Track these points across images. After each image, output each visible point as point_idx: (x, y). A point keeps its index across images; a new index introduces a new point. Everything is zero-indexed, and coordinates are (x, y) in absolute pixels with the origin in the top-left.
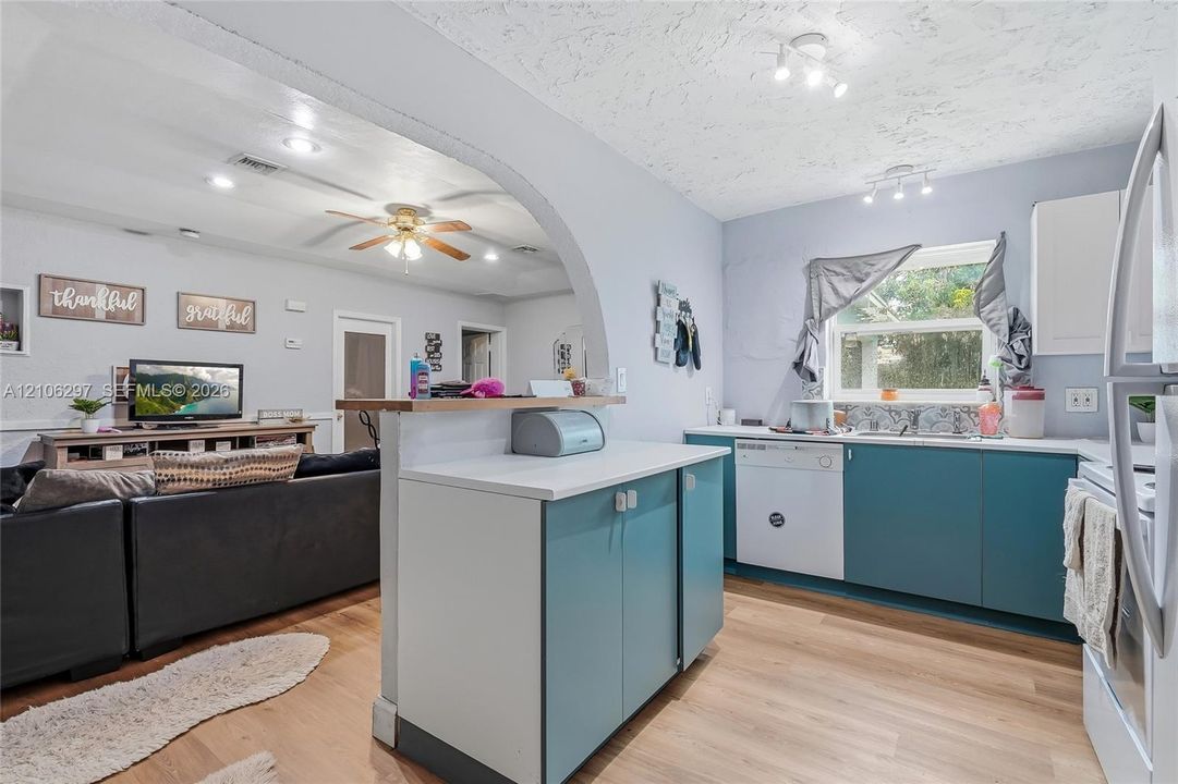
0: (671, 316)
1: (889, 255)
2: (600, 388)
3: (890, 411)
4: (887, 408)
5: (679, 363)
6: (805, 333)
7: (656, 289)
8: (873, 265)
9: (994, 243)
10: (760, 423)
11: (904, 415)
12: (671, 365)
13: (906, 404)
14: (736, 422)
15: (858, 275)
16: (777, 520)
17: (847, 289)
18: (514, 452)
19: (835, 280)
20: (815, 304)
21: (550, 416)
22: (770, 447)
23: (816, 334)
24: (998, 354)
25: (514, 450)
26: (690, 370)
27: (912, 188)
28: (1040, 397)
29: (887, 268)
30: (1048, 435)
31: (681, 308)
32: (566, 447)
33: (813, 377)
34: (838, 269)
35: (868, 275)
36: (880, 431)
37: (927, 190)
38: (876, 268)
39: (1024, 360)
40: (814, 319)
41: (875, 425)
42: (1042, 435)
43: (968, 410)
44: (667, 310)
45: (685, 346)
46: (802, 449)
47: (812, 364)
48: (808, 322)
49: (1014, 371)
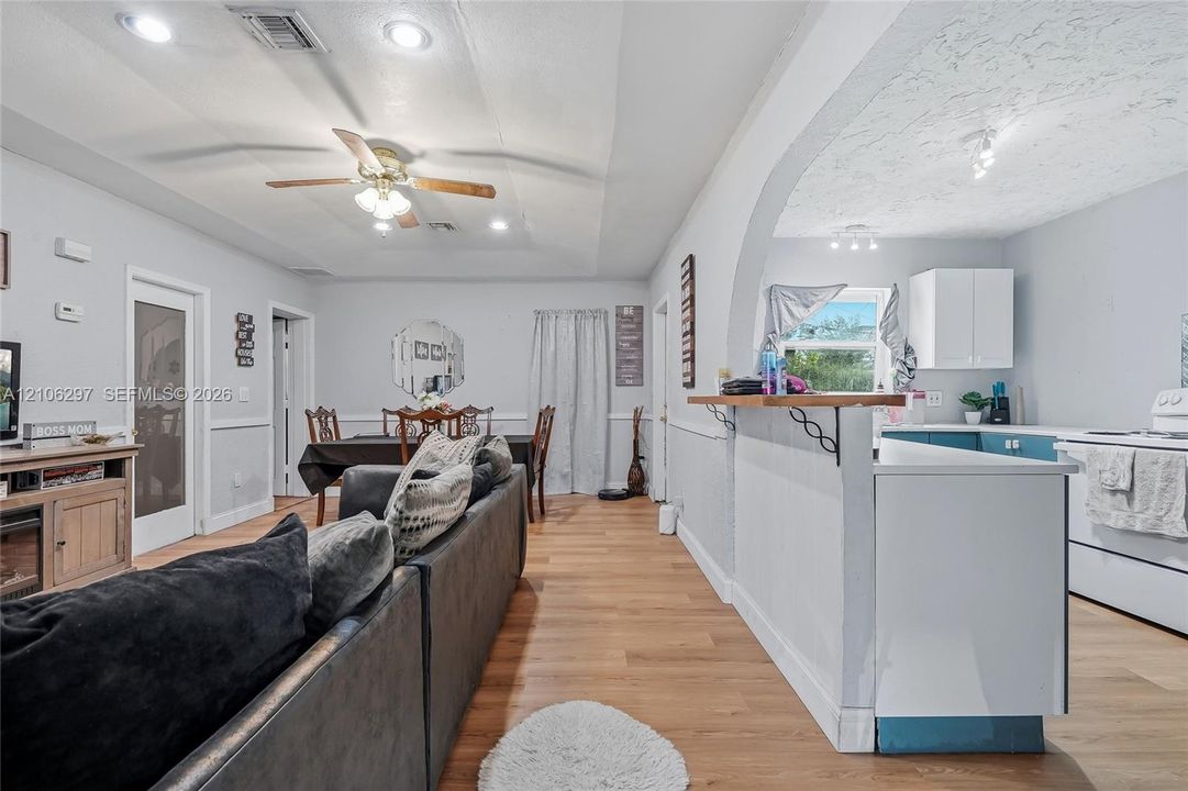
1: (828, 289)
6: (766, 344)
8: (818, 295)
9: (888, 292)
15: (806, 302)
19: (789, 303)
20: (776, 319)
23: (777, 346)
24: (895, 368)
28: (921, 397)
29: (827, 298)
30: (926, 423)
34: (792, 296)
35: (813, 303)
37: (874, 247)
38: (820, 297)
39: (913, 372)
40: (775, 333)
48: (770, 336)
49: (906, 380)
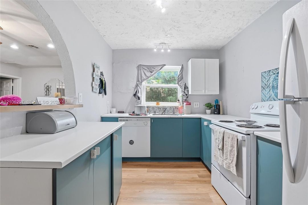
0: (98, 76)
1: (159, 66)
2: (72, 102)
3: (158, 108)
4: (158, 107)
5: (100, 93)
6: (137, 86)
7: (93, 66)
8: (154, 68)
9: (181, 67)
10: (123, 112)
11: (162, 109)
12: (97, 93)
13: (162, 106)
14: (116, 112)
15: (151, 71)
16: (131, 142)
17: (148, 74)
18: (27, 132)
19: (145, 71)
20: (140, 77)
21: (49, 113)
22: (130, 120)
23: (140, 86)
24: (182, 94)
25: (27, 131)
26: (103, 95)
27: (166, 50)
28: (190, 104)
29: (158, 69)
30: (191, 113)
31: (101, 74)
32: (59, 128)
33: (139, 98)
34: (146, 69)
35: (153, 71)
36: (156, 114)
37: (169, 51)
38: (155, 69)
39: (187, 96)
40: (139, 81)
41: (155, 112)
42: (190, 113)
43: (176, 108)
44: (97, 74)
45: (102, 87)
46: (139, 120)
47: (139, 95)
48: (138, 83)
49: (185, 98)
